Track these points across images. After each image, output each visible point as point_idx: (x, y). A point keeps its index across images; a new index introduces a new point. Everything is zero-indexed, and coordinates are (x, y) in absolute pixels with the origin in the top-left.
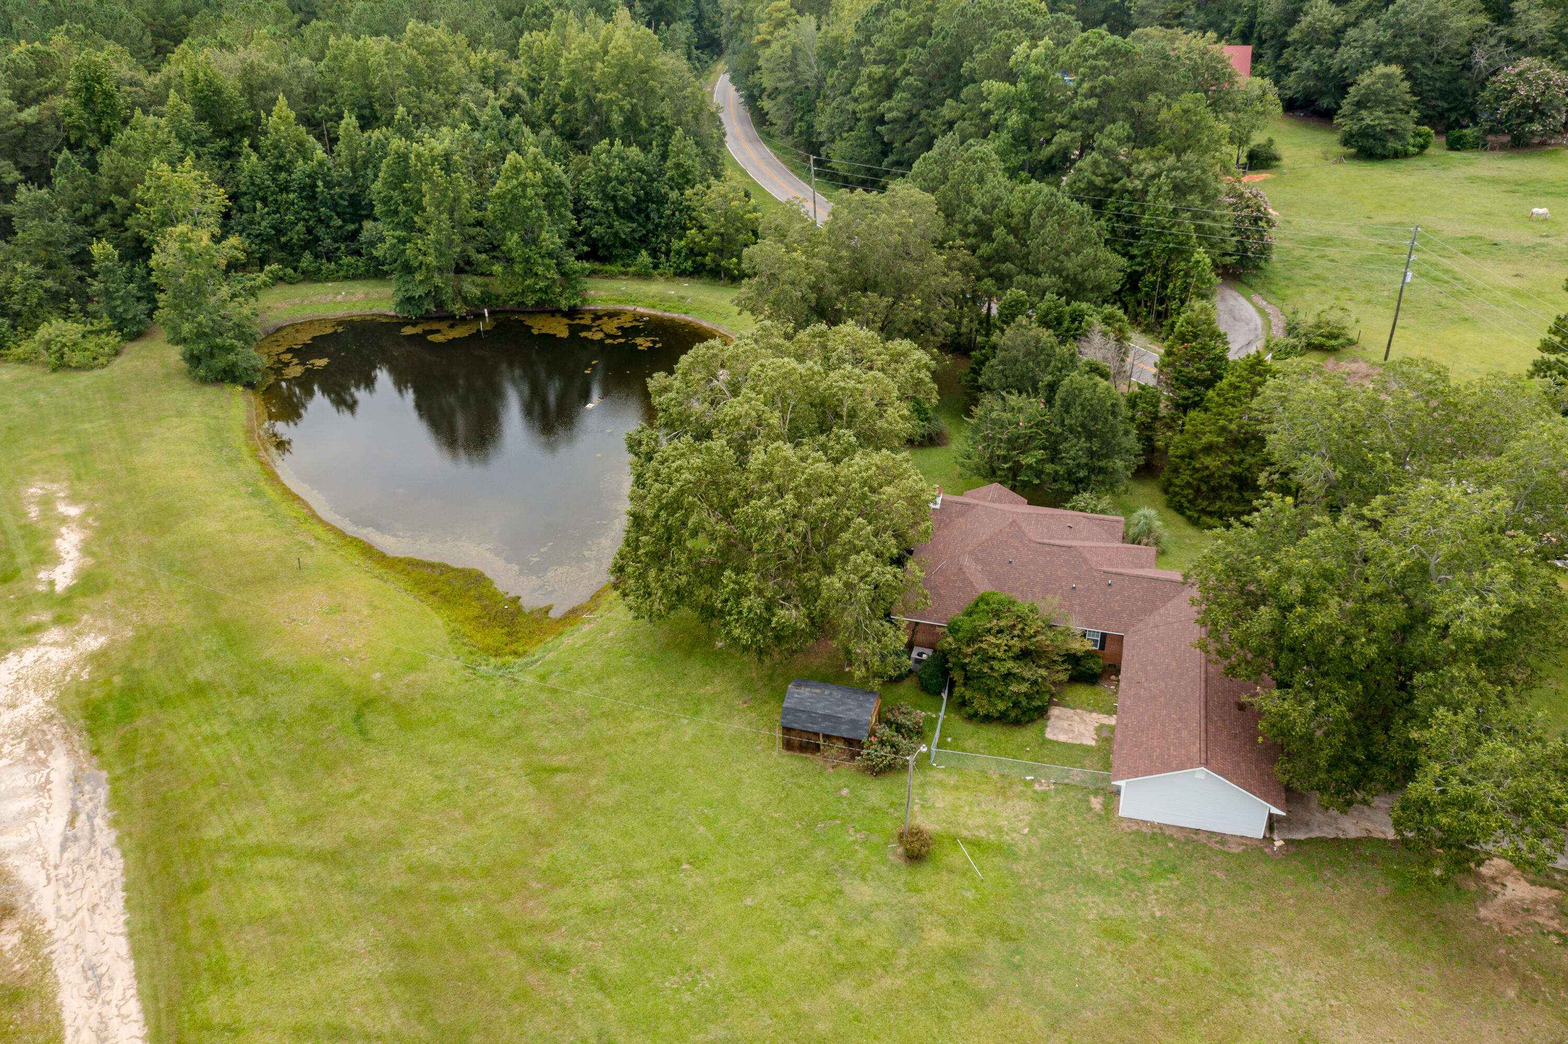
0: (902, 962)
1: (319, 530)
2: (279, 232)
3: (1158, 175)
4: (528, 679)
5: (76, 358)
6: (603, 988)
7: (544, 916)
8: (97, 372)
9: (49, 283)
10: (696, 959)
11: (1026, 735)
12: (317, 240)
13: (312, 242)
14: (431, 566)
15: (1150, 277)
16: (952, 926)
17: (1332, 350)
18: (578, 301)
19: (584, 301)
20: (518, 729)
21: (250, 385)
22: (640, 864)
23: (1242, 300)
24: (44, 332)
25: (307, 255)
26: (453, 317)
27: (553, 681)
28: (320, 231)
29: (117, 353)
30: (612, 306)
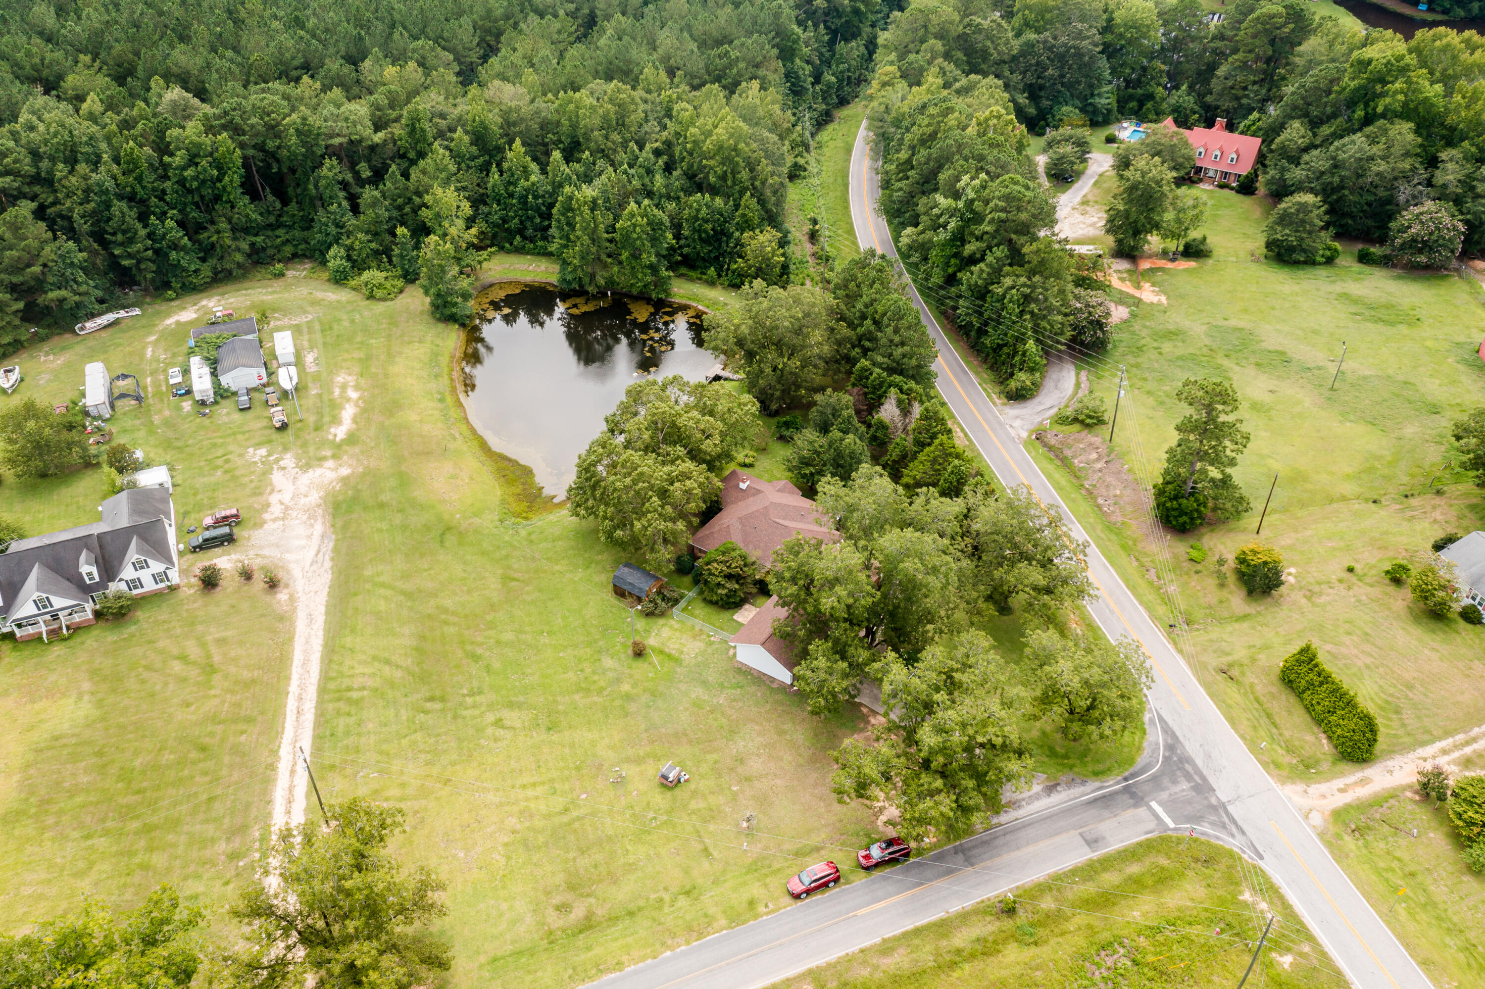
0: (605, 693)
1: (464, 428)
2: (505, 221)
3: (1013, 287)
4: (523, 533)
5: (379, 293)
6: (488, 672)
7: (479, 639)
8: (389, 303)
9: (373, 245)
10: (529, 671)
11: (726, 615)
12: (525, 228)
13: (521, 231)
14: (509, 460)
15: (1006, 350)
16: (635, 685)
17: (1088, 426)
18: (663, 296)
19: (668, 294)
20: (507, 557)
21: (463, 325)
22: (527, 629)
23: (1073, 374)
24: (366, 275)
25: (518, 238)
26: (587, 293)
27: (533, 537)
28: (528, 224)
29: (401, 292)
30: (684, 301)
